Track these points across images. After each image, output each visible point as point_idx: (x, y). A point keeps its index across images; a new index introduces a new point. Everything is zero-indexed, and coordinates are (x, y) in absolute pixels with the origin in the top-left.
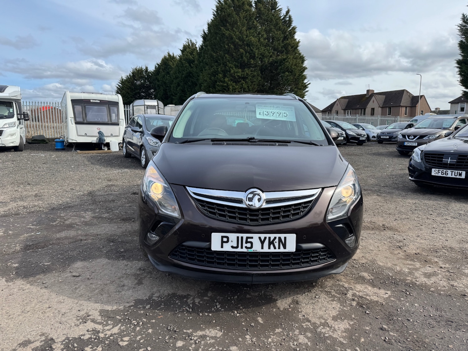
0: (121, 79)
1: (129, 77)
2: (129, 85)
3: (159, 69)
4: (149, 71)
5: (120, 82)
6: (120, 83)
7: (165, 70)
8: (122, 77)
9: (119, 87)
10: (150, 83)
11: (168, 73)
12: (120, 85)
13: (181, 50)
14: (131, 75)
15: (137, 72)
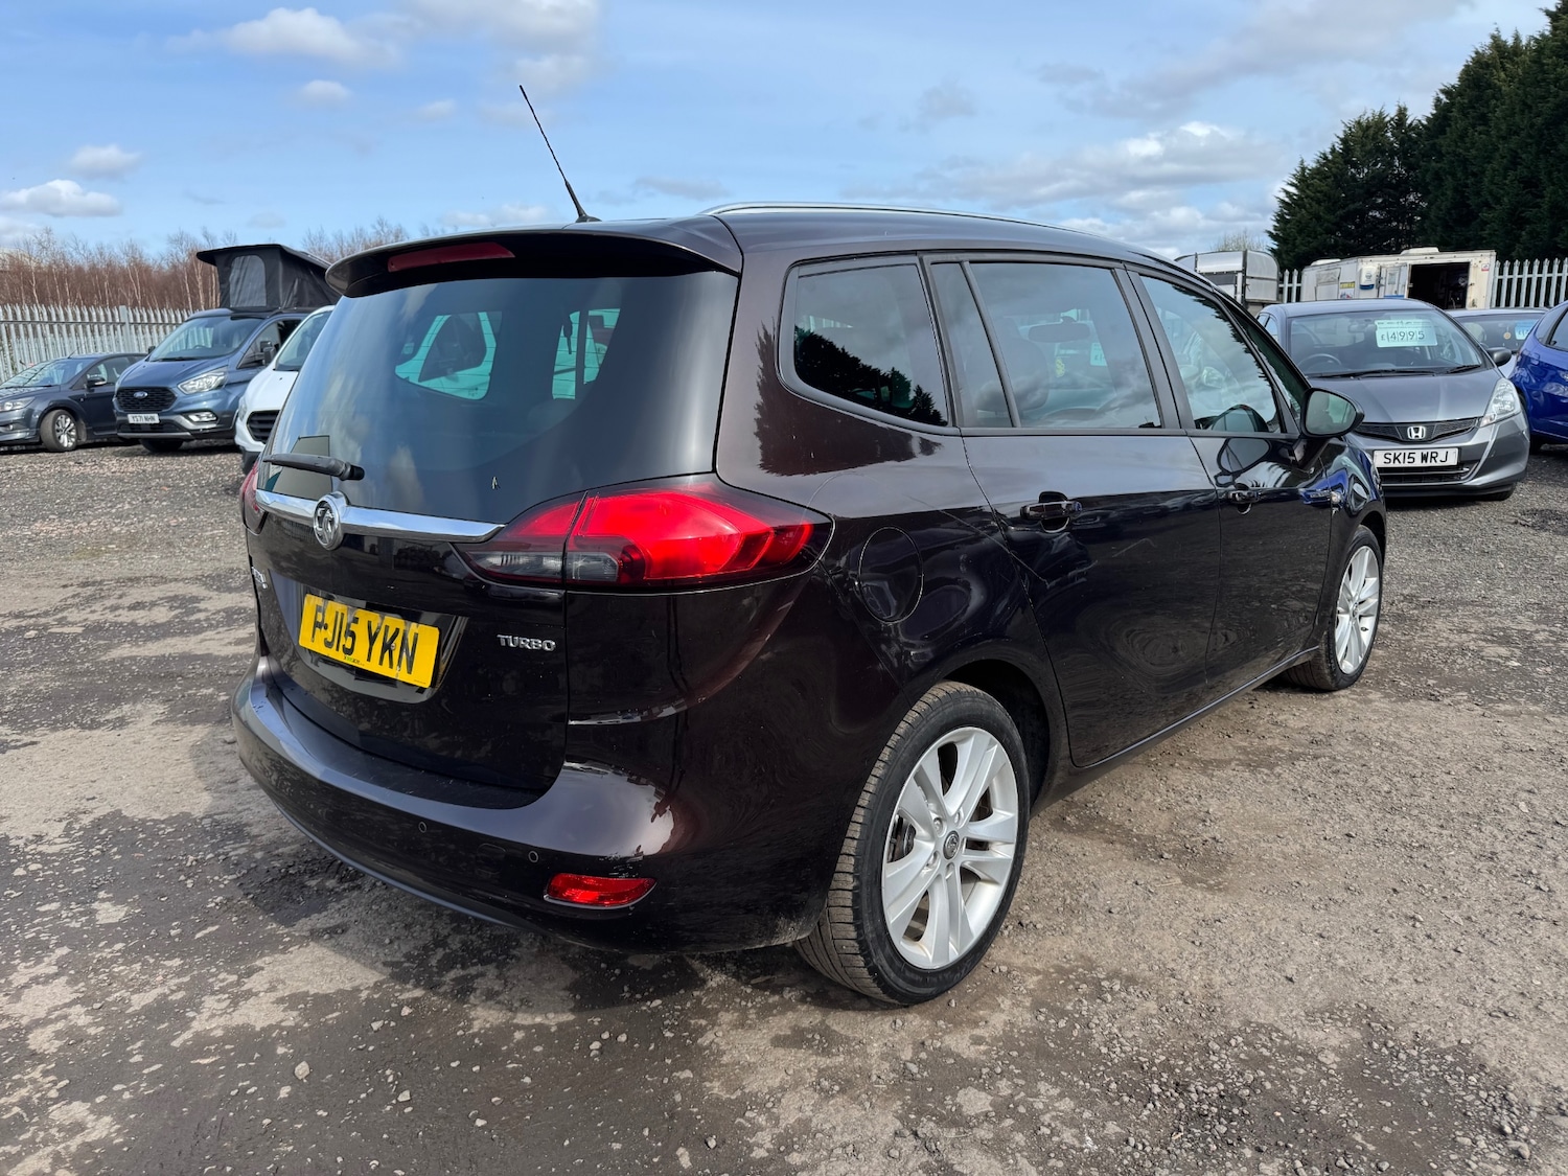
0: (1299, 169)
1: (1330, 157)
2: (1325, 188)
3: (1443, 115)
4: (1409, 122)
5: (1295, 181)
6: (1292, 185)
7: (1474, 107)
8: (1302, 162)
9: (1287, 200)
10: (1410, 167)
11: (1484, 119)
12: (1292, 190)
13: (1548, 13)
14: (1339, 147)
15: (1360, 133)
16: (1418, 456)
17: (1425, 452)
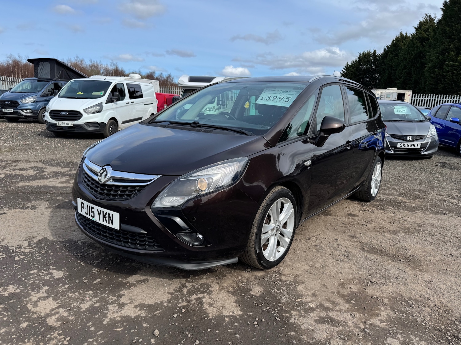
0: (346, 65)
1: (355, 62)
2: (353, 71)
3: (386, 52)
4: (376, 54)
5: (345, 68)
6: (344, 69)
7: (394, 52)
8: (347, 63)
9: (343, 73)
10: (376, 67)
11: (397, 55)
12: (344, 70)
13: (415, 28)
14: (357, 60)
15: (364, 56)
16: (410, 145)
17: (412, 144)
